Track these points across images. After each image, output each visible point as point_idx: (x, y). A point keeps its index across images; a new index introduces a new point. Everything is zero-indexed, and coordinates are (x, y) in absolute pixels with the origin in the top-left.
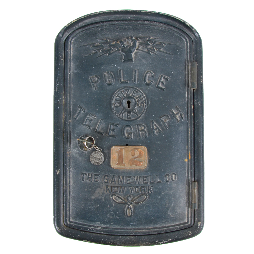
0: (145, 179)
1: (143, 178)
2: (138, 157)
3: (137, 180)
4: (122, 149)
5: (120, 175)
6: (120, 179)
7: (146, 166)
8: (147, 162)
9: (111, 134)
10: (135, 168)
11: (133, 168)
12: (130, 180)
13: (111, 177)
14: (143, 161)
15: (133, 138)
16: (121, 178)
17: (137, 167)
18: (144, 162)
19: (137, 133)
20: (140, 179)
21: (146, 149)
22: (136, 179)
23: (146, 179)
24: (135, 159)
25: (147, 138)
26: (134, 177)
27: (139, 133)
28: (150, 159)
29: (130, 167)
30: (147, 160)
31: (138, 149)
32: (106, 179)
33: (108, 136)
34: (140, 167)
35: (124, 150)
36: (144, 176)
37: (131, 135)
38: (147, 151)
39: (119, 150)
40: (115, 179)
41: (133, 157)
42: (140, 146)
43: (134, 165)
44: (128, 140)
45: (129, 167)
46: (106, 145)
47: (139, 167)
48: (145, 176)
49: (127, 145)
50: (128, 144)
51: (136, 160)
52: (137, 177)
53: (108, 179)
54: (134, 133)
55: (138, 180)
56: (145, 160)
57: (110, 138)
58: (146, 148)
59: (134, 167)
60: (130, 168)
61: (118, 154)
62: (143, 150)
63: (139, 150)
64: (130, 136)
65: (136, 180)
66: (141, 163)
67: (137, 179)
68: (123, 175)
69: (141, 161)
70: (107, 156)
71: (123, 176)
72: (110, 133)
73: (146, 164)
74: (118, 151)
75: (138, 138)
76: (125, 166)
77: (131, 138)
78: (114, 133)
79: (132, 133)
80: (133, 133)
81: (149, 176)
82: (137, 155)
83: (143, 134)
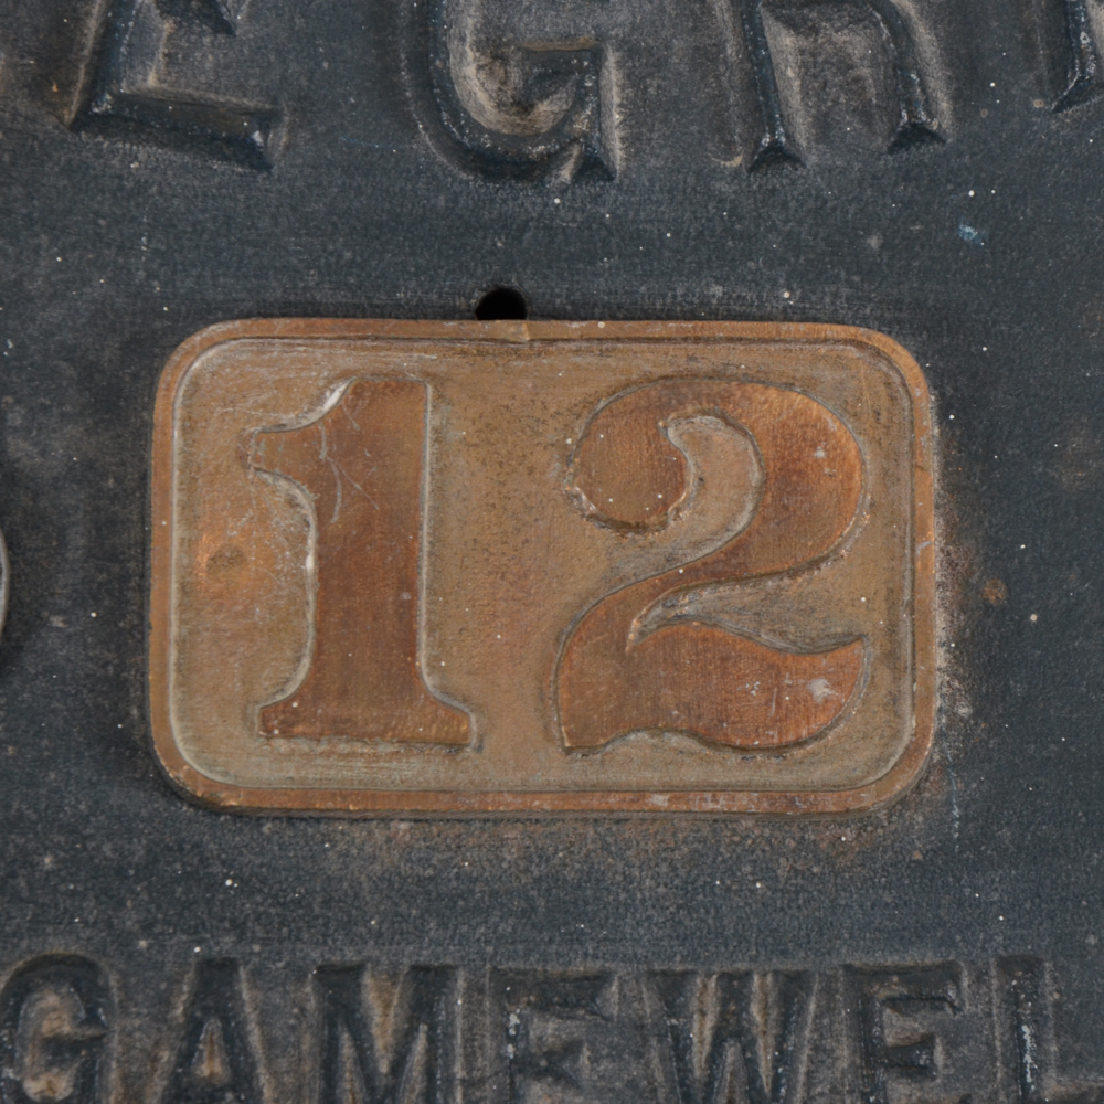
0: (894, 1028)
1: (864, 1020)
2: (739, 546)
3: (731, 1053)
4: (398, 385)
5: (351, 956)
6: (347, 1050)
7: (911, 752)
8: (940, 658)
9: (152, 81)
10: (677, 791)
11: (642, 792)
12: (571, 1049)
13: (165, 1002)
14: (853, 637)
15: (618, 153)
16: (382, 1011)
17: (729, 769)
18: (866, 655)
19: (705, 57)
20: (787, 1023)
21: (923, 396)
22: (701, 1031)
23: (926, 1042)
24: (687, 605)
25: (928, 151)
26: (672, 988)
27: (754, 42)
28: (995, 593)
29: (579, 771)
30: (940, 624)
31: (749, 379)
32: (58, 1050)
33: (84, 121)
34: (788, 778)
35: (431, 420)
36: (881, 974)
37: (579, 102)
38: (930, 427)
39: (332, 400)
40: (255, 1038)
41: (634, 559)
42: (787, 316)
43: (656, 726)
44: (523, 200)
45: (554, 769)
46: (55, 314)
47: (770, 772)
48: (903, 973)
49: (503, 304)
50: (525, 283)
51: (707, 619)
52: (734, 989)
53: (97, 1041)
54: (642, 61)
55: (750, 1064)
56: (892, 629)
57: (141, 158)
58: (905, 360)
59: (652, 777)
60: (584, 790)
61: (304, 498)
62: (848, 411)
63: (770, 405)
64: (567, 119)
65: (715, 1057)
66: (820, 688)
67: (731, 1029)
68: (425, 957)
69: (813, 649)
70: (78, 540)
71: (418, 970)
72: (141, 53)
73: (921, 703)
74: (307, 434)
75: (729, 153)
76: (455, 746)
77: (593, 167)
78: (208, 53)
79: (612, 58)
80: (630, 50)
81: (980, 978)
82: (713, 522)
83: (844, 65)
